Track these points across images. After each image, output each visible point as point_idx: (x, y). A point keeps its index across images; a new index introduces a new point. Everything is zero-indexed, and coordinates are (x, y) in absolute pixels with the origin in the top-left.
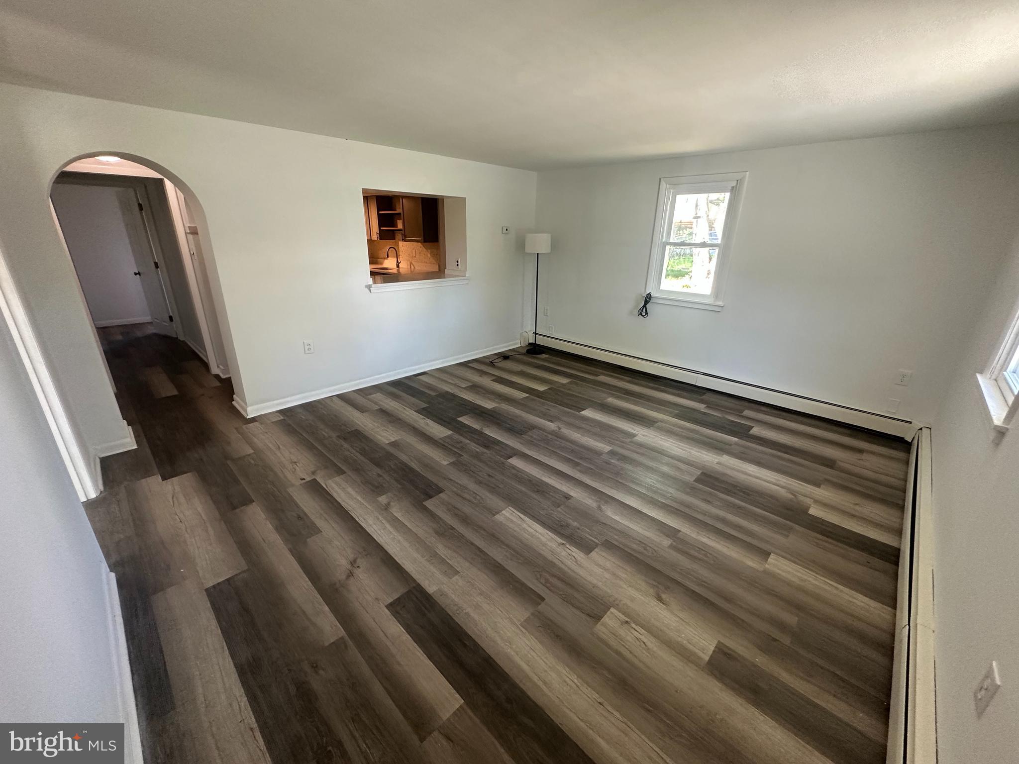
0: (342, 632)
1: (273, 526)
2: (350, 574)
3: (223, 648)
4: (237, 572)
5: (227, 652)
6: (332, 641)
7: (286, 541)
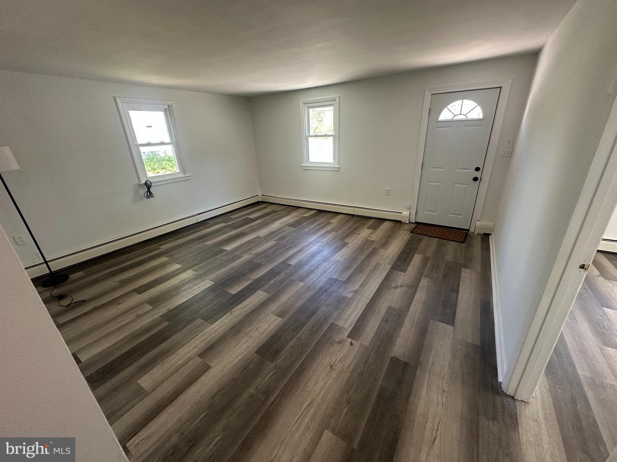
0: (423, 278)
1: (402, 329)
2: (402, 286)
3: (459, 302)
4: (436, 322)
5: (458, 299)
6: (428, 279)
7: (405, 316)
